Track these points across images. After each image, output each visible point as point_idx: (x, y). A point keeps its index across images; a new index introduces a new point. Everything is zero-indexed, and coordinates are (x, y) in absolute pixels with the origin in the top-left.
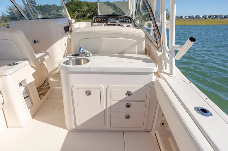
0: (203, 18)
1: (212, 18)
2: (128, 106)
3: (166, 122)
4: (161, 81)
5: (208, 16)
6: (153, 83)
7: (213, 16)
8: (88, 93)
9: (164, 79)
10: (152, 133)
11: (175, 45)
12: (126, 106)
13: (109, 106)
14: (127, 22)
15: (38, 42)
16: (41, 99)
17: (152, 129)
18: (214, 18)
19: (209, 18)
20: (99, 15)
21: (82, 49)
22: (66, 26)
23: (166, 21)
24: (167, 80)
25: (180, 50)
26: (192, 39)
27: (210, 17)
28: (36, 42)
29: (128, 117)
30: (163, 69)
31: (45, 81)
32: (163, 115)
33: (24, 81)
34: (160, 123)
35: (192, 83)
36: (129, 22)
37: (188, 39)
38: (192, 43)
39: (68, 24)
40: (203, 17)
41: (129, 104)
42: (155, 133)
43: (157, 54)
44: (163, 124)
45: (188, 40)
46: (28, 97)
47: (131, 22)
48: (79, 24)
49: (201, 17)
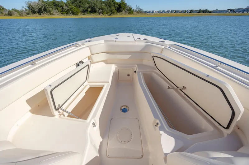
5: (170, 11)
40: (167, 11)
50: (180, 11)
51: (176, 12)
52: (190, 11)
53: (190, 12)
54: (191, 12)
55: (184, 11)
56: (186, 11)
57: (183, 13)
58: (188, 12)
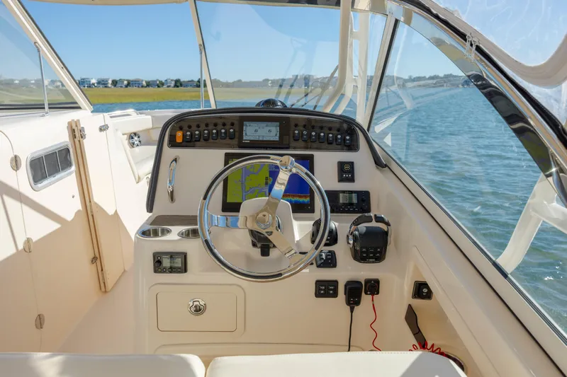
0: (101, 86)
1: (121, 87)
5: (110, 82)
7: (121, 81)
18: (126, 86)
19: (115, 86)
27: (115, 83)
36: (344, 146)
40: (99, 83)
49: (93, 84)
50: (144, 83)
51: (130, 83)
52: (173, 83)
53: (176, 86)
55: (156, 81)
56: (162, 84)
57: (156, 89)
58: (168, 87)
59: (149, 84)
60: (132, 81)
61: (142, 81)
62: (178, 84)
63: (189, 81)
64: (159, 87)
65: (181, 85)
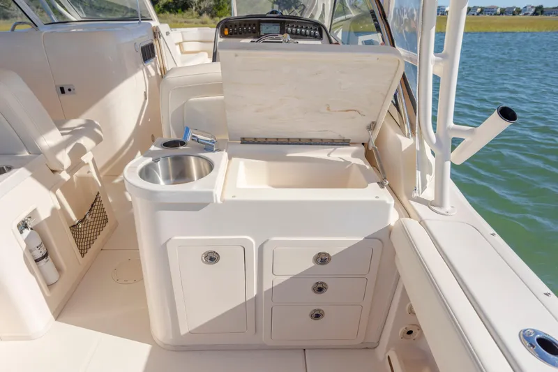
1: (473, 14)
2: (320, 289)
3: (419, 328)
4: (413, 226)
6: (389, 231)
7: (475, 8)
8: (212, 258)
9: (422, 222)
10: (381, 353)
11: (455, 123)
12: (314, 289)
13: (267, 286)
14: (310, 35)
15: (70, 90)
16: (83, 255)
17: (379, 342)
18: (478, 14)
20: (236, 15)
21: (192, 133)
22: (147, 43)
23: (432, 56)
24: (428, 223)
25: (467, 139)
26: (507, 114)
28: (66, 90)
29: (317, 315)
30: (417, 191)
31: (92, 206)
32: (412, 312)
33: (33, 214)
34: (402, 330)
35: (498, 237)
36: (315, 37)
37: (496, 112)
38: (504, 124)
39: (153, 38)
41: (322, 283)
42: (389, 357)
43: (400, 144)
44: (410, 333)
45: (496, 114)
46: (46, 256)
47: (321, 37)
48: (182, 32)
50: (499, 11)
51: (483, 11)
52: (533, 10)
53: (535, 14)
54: (539, 12)
55: (512, 8)
56: (519, 11)
57: (511, 17)
58: (525, 14)
59: (503, 12)
60: (486, 8)
61: (497, 8)
62: (539, 11)
63: (553, 8)
64: (514, 15)
65: (542, 12)
